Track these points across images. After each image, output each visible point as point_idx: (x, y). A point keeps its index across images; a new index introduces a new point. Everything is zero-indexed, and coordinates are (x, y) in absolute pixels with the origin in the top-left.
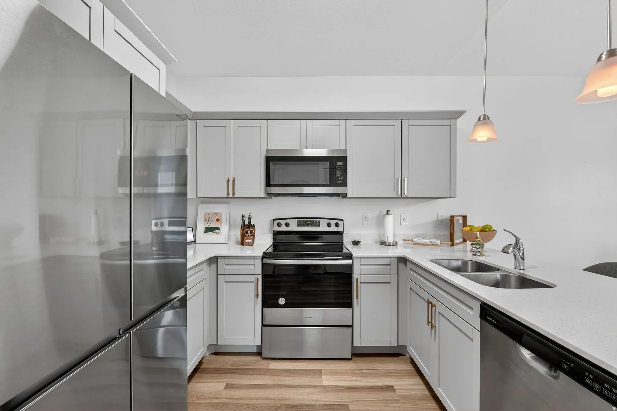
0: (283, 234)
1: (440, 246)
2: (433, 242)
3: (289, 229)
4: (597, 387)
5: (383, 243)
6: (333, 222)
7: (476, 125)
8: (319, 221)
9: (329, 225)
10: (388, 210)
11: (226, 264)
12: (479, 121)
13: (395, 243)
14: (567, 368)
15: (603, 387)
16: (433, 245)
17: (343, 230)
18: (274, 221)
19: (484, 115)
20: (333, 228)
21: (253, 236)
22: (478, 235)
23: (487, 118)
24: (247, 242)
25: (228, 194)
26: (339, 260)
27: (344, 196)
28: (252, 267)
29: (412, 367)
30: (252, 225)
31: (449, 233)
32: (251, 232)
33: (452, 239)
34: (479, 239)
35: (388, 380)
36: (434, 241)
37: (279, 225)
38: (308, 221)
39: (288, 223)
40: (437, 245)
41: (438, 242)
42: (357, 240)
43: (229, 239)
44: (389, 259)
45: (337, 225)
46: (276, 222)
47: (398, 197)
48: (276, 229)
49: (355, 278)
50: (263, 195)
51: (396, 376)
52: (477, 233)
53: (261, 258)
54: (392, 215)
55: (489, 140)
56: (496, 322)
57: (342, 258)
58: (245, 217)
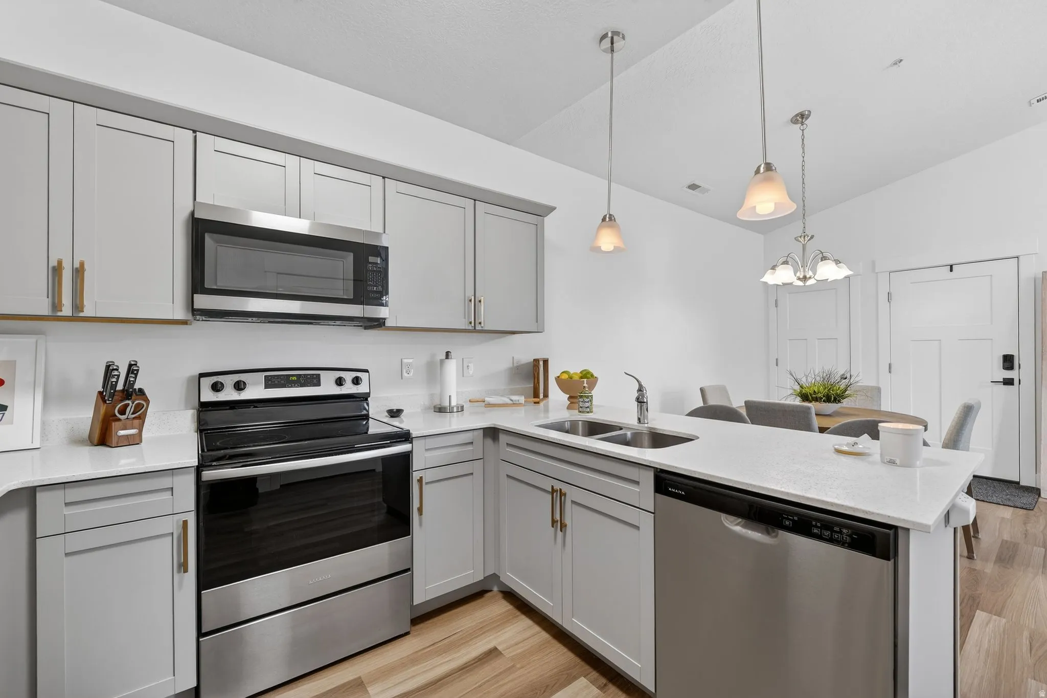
0: (228, 408)
1: (524, 405)
2: (515, 401)
3: (246, 395)
4: (827, 533)
5: (441, 410)
6: (348, 377)
7: (600, 227)
8: (319, 375)
9: (340, 382)
10: (449, 352)
11: (67, 504)
12: (603, 222)
13: (461, 407)
14: (790, 524)
15: (832, 531)
16: (515, 404)
17: (369, 391)
18: (201, 379)
19: (610, 215)
20: (348, 388)
21: (142, 418)
22: (585, 383)
23: (613, 218)
24: (121, 436)
25: (56, 305)
26: (384, 447)
27: (378, 324)
28: (167, 496)
29: (508, 604)
30: (135, 389)
31: (533, 385)
32: (138, 407)
33: (536, 395)
34: (587, 389)
35: (485, 641)
36: (515, 398)
37: (217, 387)
38: (293, 375)
39: (244, 382)
40: (520, 404)
41: (522, 399)
42: (395, 408)
43: (44, 435)
44: (469, 435)
45: (356, 381)
46: (207, 383)
47: (471, 328)
48: (208, 396)
49: (415, 476)
50: (180, 313)
51: (494, 628)
52: (584, 381)
53: (193, 468)
54: (455, 360)
55: (617, 249)
56: (683, 493)
57: (390, 443)
58: (117, 370)
